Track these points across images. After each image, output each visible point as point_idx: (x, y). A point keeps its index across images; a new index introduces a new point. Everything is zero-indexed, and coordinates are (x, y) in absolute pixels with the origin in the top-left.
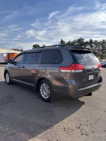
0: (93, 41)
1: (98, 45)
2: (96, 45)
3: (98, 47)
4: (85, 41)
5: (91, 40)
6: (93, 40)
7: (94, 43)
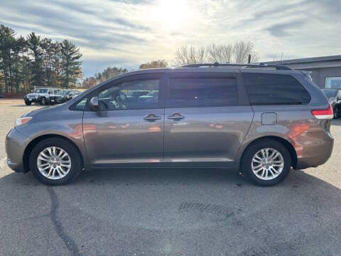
0: (41, 40)
1: (53, 51)
2: (48, 51)
3: (55, 58)
4: (16, 37)
5: (33, 37)
6: (39, 37)
7: (44, 46)
